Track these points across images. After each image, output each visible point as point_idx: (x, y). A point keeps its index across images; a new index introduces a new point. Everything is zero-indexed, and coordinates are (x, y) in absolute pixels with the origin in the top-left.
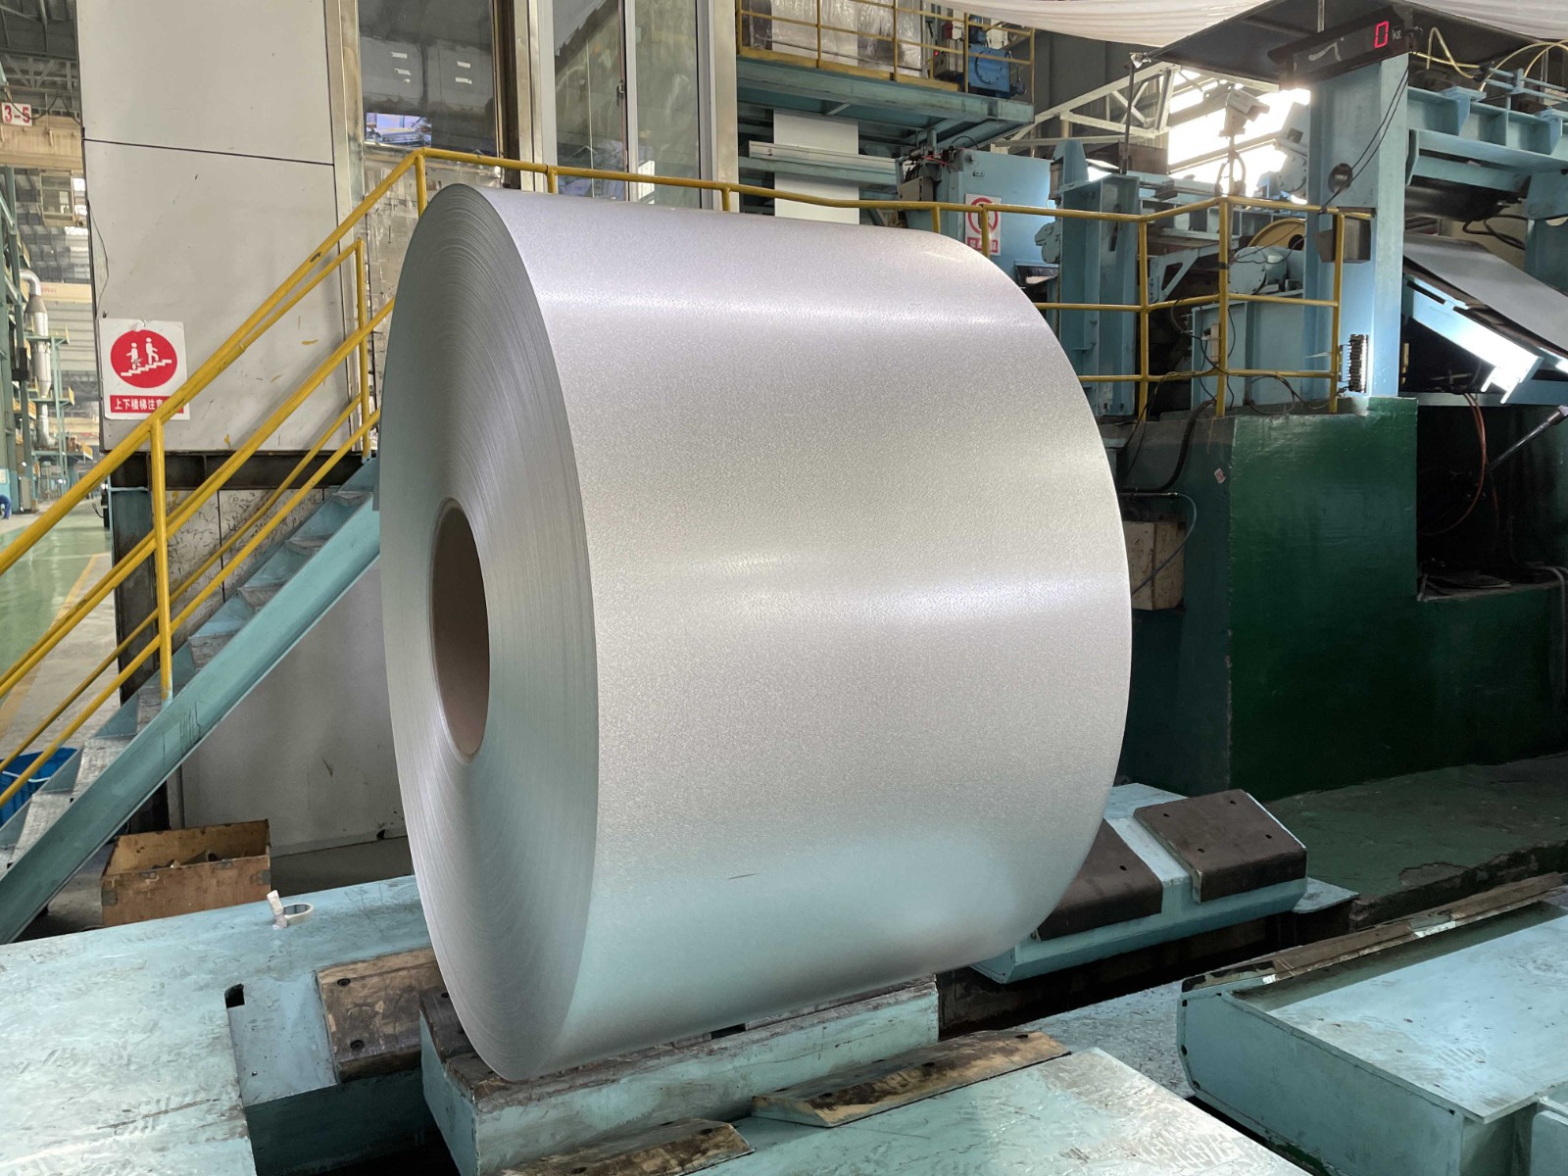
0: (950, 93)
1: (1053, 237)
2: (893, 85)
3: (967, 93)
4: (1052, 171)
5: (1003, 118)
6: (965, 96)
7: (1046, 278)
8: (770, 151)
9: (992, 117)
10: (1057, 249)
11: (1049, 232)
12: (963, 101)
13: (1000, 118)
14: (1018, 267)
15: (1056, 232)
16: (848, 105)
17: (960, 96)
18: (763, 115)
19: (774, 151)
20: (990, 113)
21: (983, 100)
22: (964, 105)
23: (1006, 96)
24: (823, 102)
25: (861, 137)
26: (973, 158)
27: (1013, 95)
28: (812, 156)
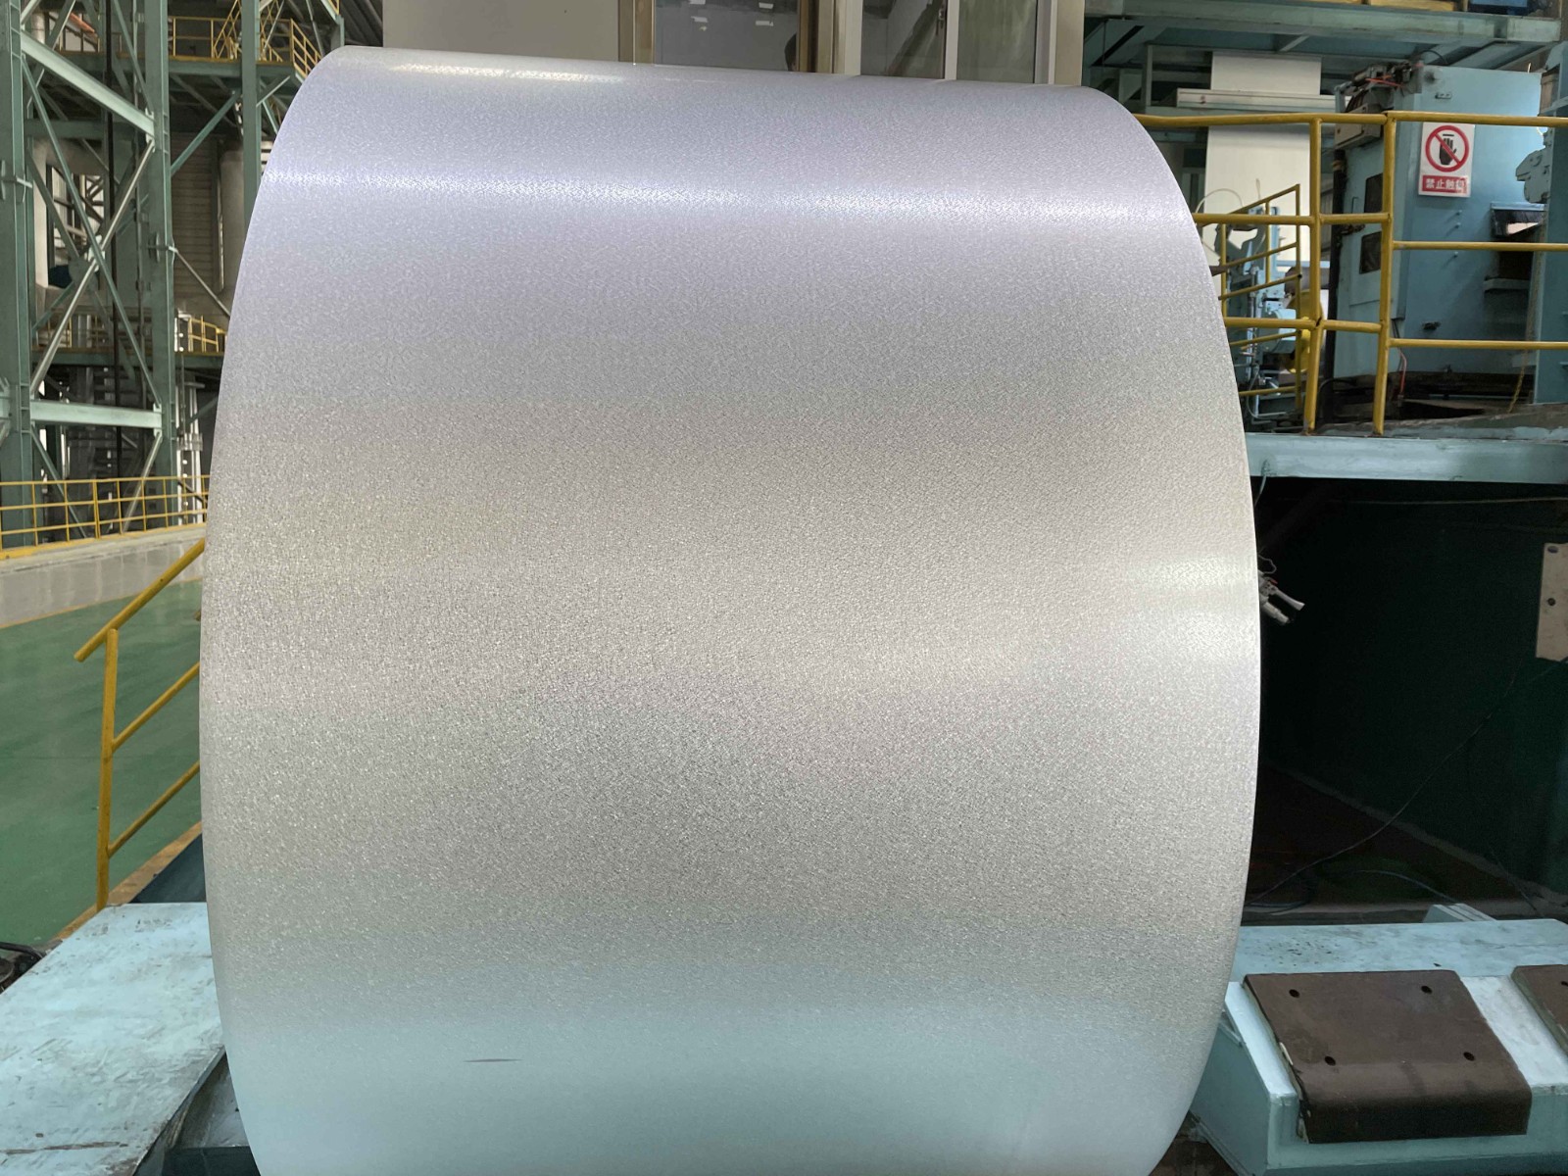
0: (1445, 14)
1: (1540, 170)
2: (1365, 10)
3: (1466, 13)
4: (1543, 84)
5: (1515, 39)
6: (1463, 16)
7: (1530, 225)
8: (1203, 98)
9: (1499, 38)
10: (1546, 184)
11: (1536, 161)
12: (1460, 22)
13: (1510, 39)
14: (1496, 211)
15: (1543, 164)
16: (1306, 38)
17: (1454, 16)
18: (1201, 60)
19: (1208, 99)
20: (1497, 36)
21: (1487, 20)
22: (1460, 27)
23: (1521, 12)
24: (1277, 36)
25: (1324, 76)
26: (1435, 76)
27: (1533, 11)
28: (1256, 101)
